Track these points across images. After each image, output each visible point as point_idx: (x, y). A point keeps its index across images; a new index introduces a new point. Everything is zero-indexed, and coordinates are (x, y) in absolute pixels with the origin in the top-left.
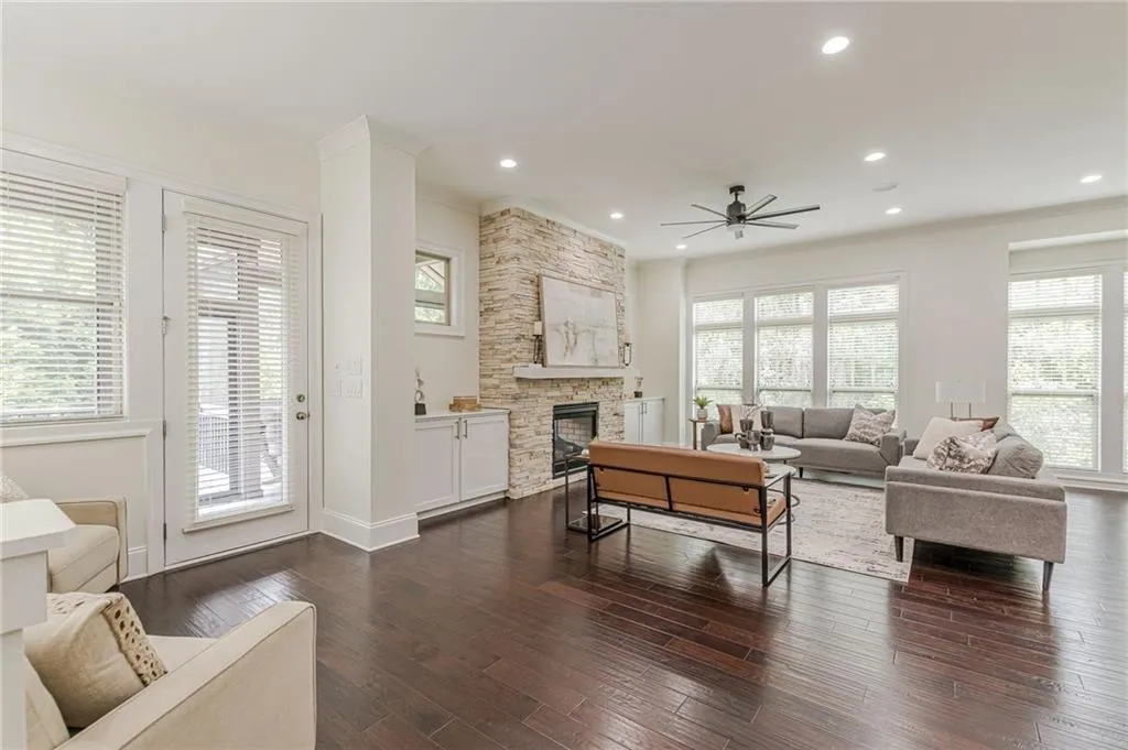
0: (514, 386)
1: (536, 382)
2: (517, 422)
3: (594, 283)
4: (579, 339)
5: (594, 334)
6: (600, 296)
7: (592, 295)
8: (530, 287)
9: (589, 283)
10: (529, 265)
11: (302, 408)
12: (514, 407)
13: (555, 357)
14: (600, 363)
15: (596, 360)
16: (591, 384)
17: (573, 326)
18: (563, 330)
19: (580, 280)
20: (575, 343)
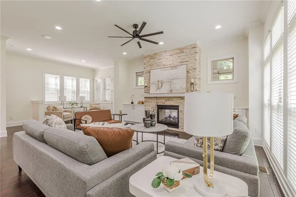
1: (150, 98)
3: (175, 64)
4: (163, 85)
5: (171, 82)
7: (172, 69)
13: (153, 91)
14: (173, 92)
15: (171, 91)
16: (174, 99)
17: (161, 81)
18: (157, 83)
19: (168, 66)
20: (162, 86)
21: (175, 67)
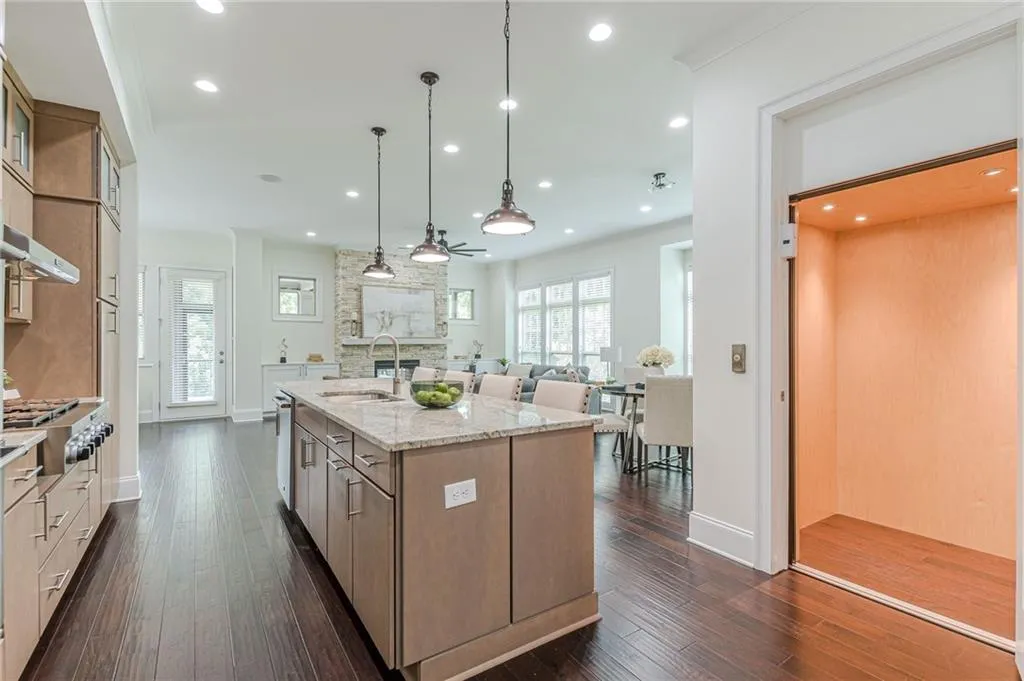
0: (341, 348)
1: (359, 346)
2: (344, 369)
3: (414, 285)
4: (394, 322)
5: (410, 317)
6: (416, 293)
7: (410, 293)
8: (355, 292)
9: (409, 286)
10: (354, 281)
11: (223, 357)
12: (341, 361)
13: (372, 332)
14: (415, 335)
15: (411, 334)
16: (411, 348)
17: (390, 314)
18: (379, 316)
19: (400, 285)
20: (391, 324)
21: (416, 291)
